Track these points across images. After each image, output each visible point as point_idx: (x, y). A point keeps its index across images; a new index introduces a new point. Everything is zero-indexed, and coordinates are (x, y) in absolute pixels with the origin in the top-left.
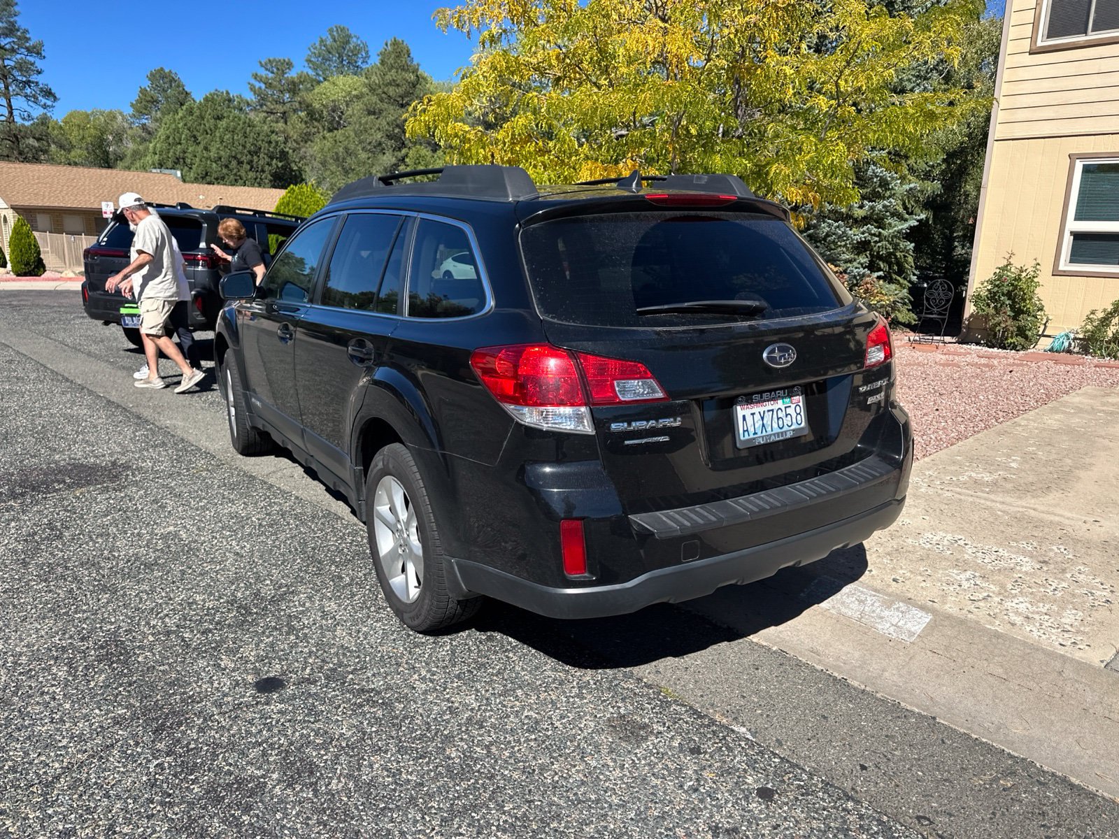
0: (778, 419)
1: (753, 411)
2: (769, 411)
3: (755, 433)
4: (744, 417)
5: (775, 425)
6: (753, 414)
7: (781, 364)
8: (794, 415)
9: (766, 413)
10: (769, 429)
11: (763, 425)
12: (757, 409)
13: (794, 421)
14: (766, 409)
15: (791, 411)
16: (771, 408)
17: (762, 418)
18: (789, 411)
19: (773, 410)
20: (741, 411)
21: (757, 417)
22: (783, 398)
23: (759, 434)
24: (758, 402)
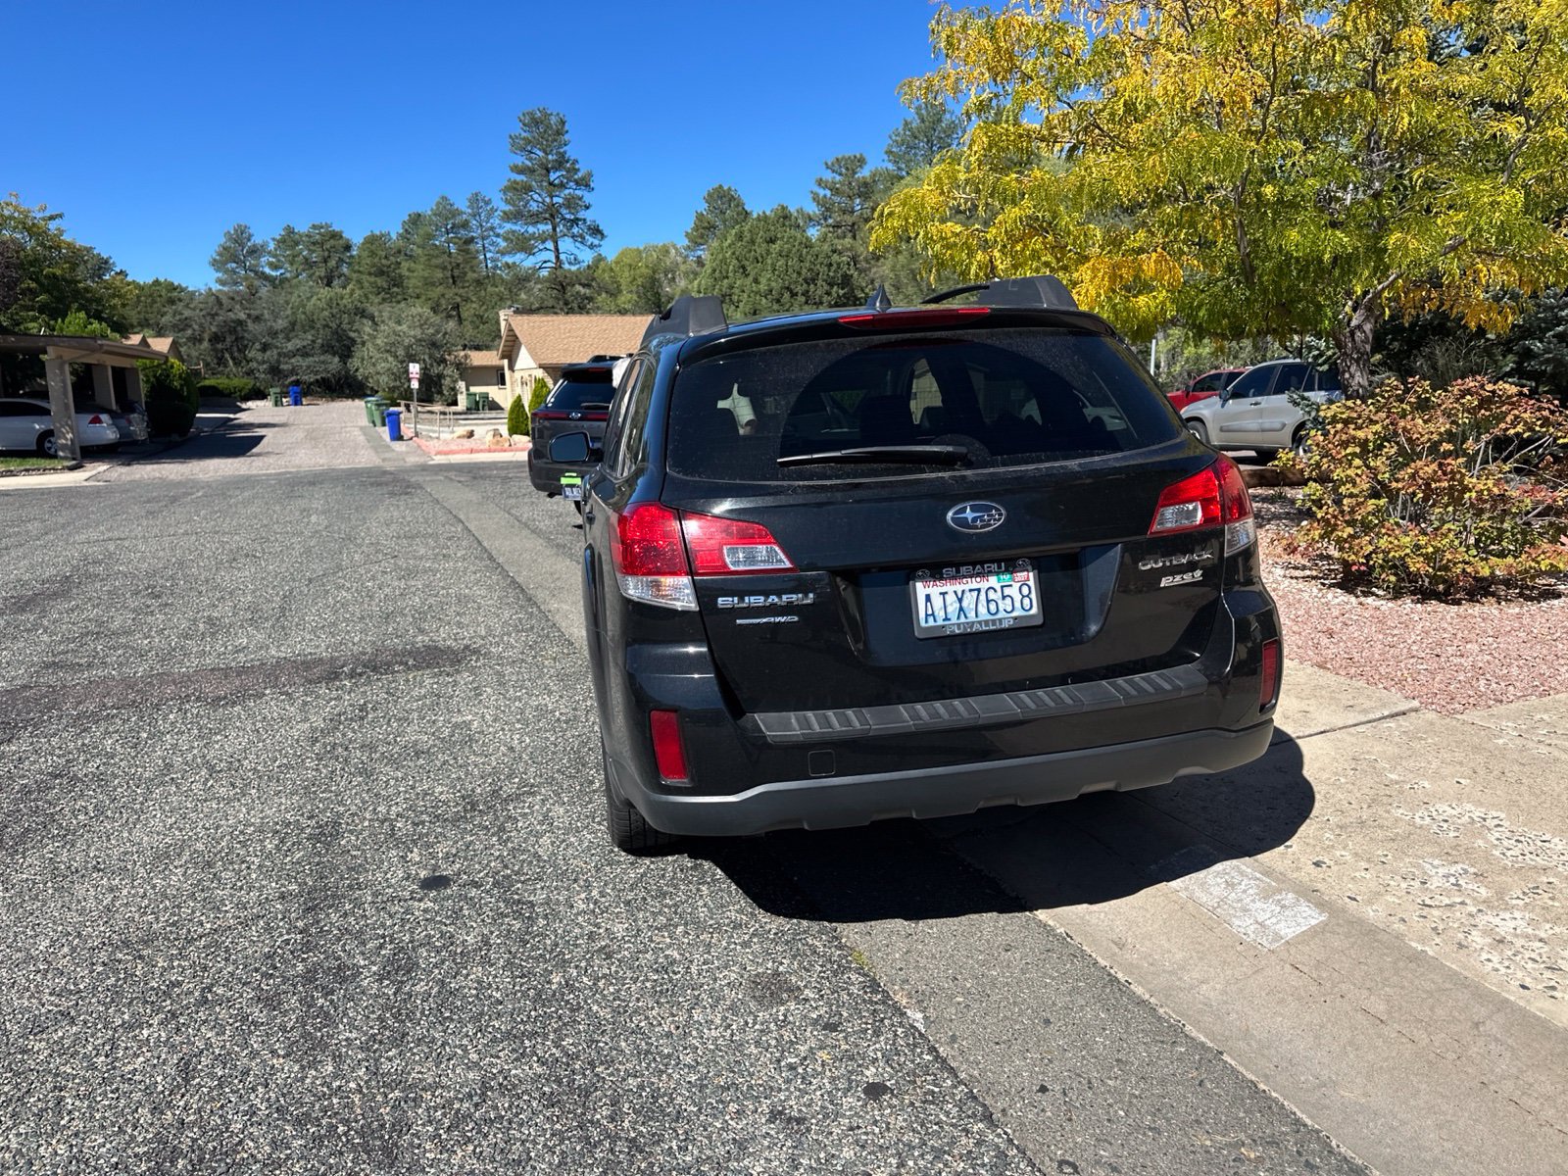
0: (988, 601)
1: (943, 590)
2: (971, 590)
3: (946, 619)
4: (928, 598)
5: (982, 610)
6: (943, 594)
7: (976, 528)
8: (1017, 598)
9: (967, 594)
10: (972, 615)
11: (961, 609)
12: (950, 587)
13: (1018, 605)
14: (967, 587)
15: (1013, 591)
16: (975, 585)
17: (960, 600)
18: (1007, 591)
19: (979, 590)
20: (921, 589)
21: (951, 598)
22: (997, 574)
23: (954, 620)
24: (954, 578)
